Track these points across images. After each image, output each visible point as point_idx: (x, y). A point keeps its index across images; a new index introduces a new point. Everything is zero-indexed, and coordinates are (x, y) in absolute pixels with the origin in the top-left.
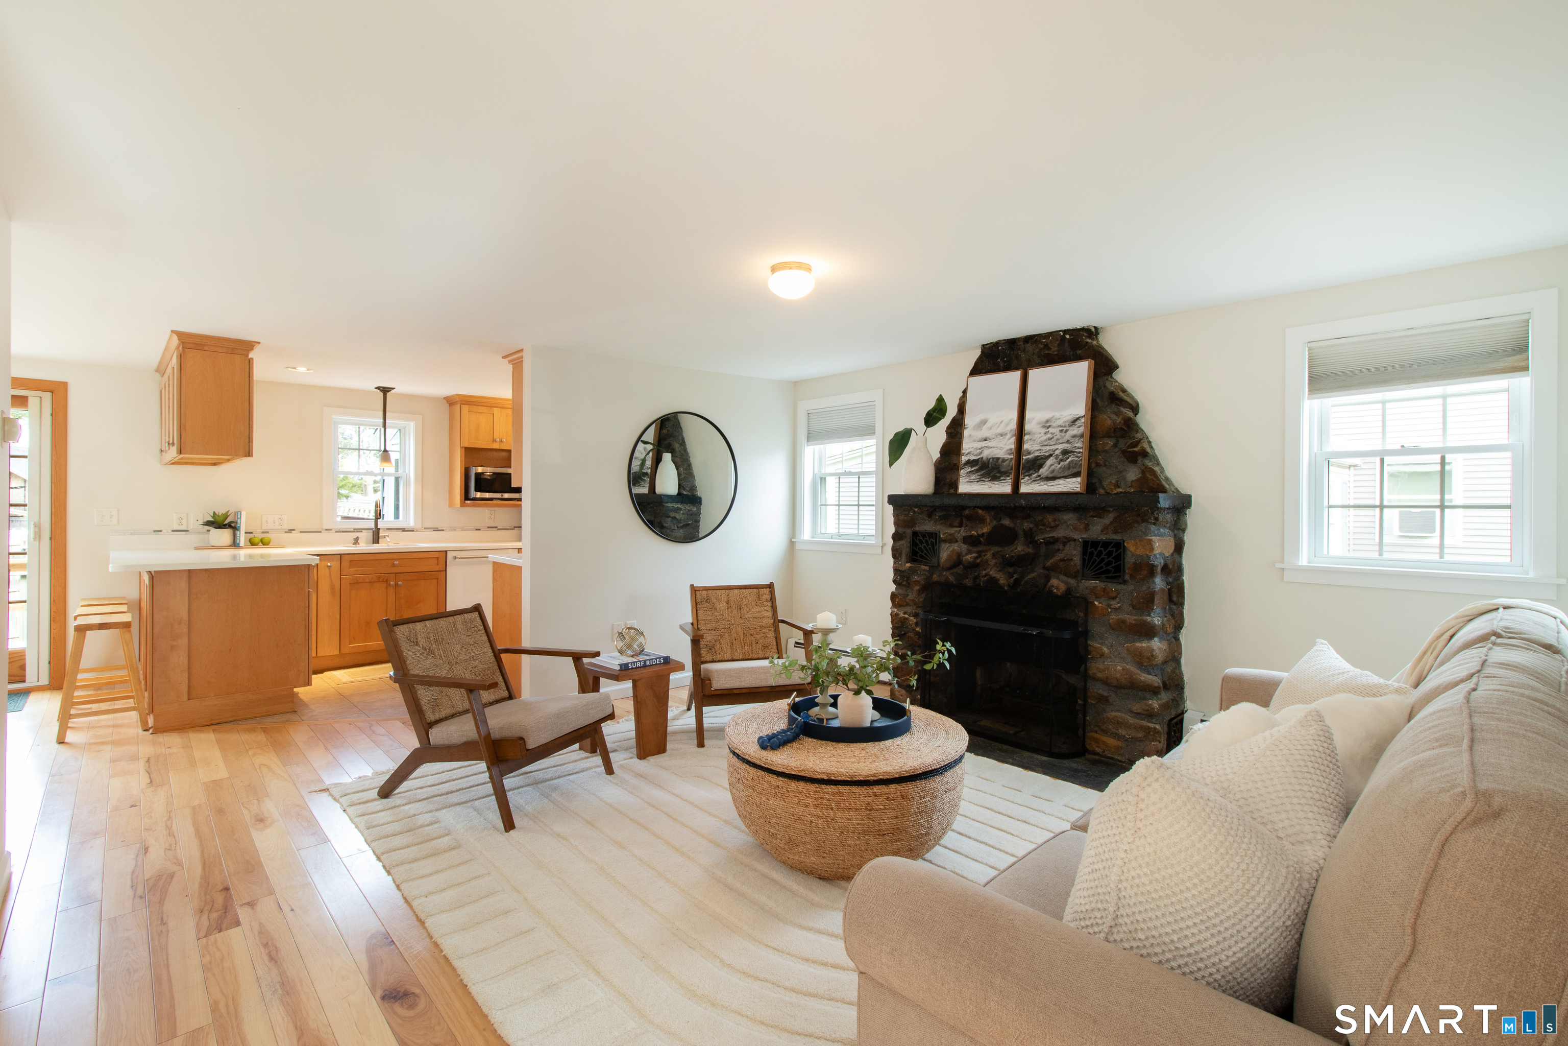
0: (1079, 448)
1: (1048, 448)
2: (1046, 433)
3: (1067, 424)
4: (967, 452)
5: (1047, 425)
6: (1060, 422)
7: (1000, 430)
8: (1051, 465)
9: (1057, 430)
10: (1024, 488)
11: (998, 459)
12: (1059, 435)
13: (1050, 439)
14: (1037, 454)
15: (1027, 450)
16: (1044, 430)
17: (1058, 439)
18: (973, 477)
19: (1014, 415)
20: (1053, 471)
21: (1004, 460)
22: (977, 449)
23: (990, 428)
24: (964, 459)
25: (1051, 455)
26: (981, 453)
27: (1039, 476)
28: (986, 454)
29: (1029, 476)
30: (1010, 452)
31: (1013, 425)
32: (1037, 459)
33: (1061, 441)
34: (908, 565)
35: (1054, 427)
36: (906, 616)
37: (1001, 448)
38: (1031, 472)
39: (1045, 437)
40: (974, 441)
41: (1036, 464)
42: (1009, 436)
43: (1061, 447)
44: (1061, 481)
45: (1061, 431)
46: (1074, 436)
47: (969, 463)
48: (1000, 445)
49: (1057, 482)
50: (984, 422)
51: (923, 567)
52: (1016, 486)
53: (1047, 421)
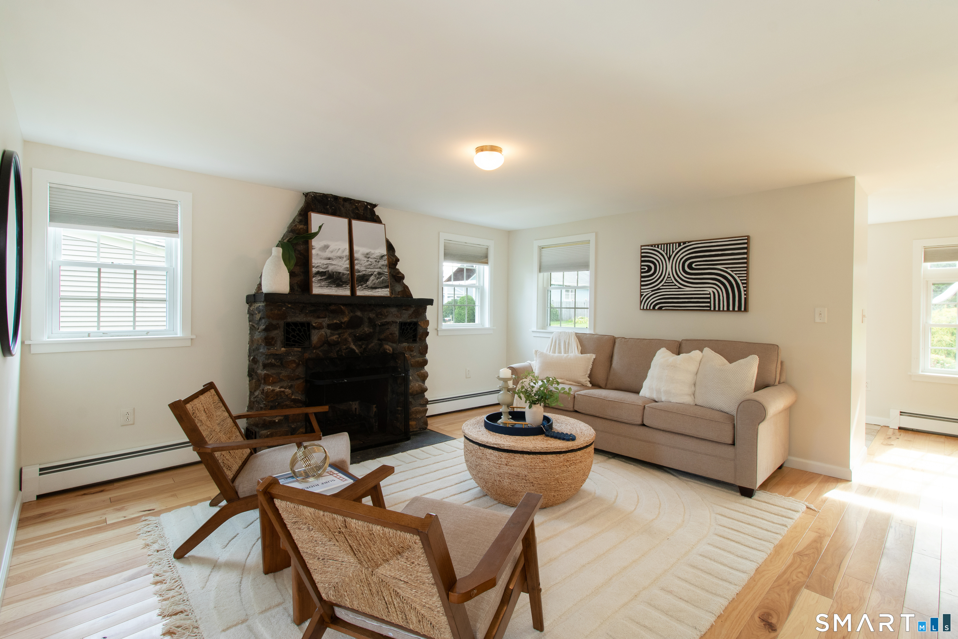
0: (386, 272)
1: (370, 270)
2: (368, 261)
3: (378, 258)
4: (316, 265)
5: (367, 256)
6: (374, 256)
7: (339, 254)
8: (373, 280)
9: (373, 260)
10: (360, 292)
11: (340, 273)
12: (375, 263)
13: (370, 265)
14: (364, 273)
15: (358, 270)
16: (366, 259)
17: (374, 266)
18: (323, 283)
19: (347, 246)
20: (374, 284)
21: (344, 274)
22: (323, 264)
23: (332, 252)
24: (314, 270)
25: (372, 275)
26: (327, 268)
27: (367, 286)
28: (330, 268)
29: (361, 285)
30: (346, 269)
31: (347, 253)
32: (364, 276)
33: (376, 267)
34: (283, 349)
35: (372, 258)
36: (282, 389)
37: (341, 266)
38: (362, 283)
39: (367, 264)
40: (321, 258)
41: (364, 279)
42: (345, 259)
43: (377, 270)
44: (380, 290)
45: (376, 261)
46: (383, 265)
47: (318, 273)
48: (340, 264)
49: (377, 290)
50: (326, 247)
51: (296, 349)
52: (353, 291)
53: (367, 254)
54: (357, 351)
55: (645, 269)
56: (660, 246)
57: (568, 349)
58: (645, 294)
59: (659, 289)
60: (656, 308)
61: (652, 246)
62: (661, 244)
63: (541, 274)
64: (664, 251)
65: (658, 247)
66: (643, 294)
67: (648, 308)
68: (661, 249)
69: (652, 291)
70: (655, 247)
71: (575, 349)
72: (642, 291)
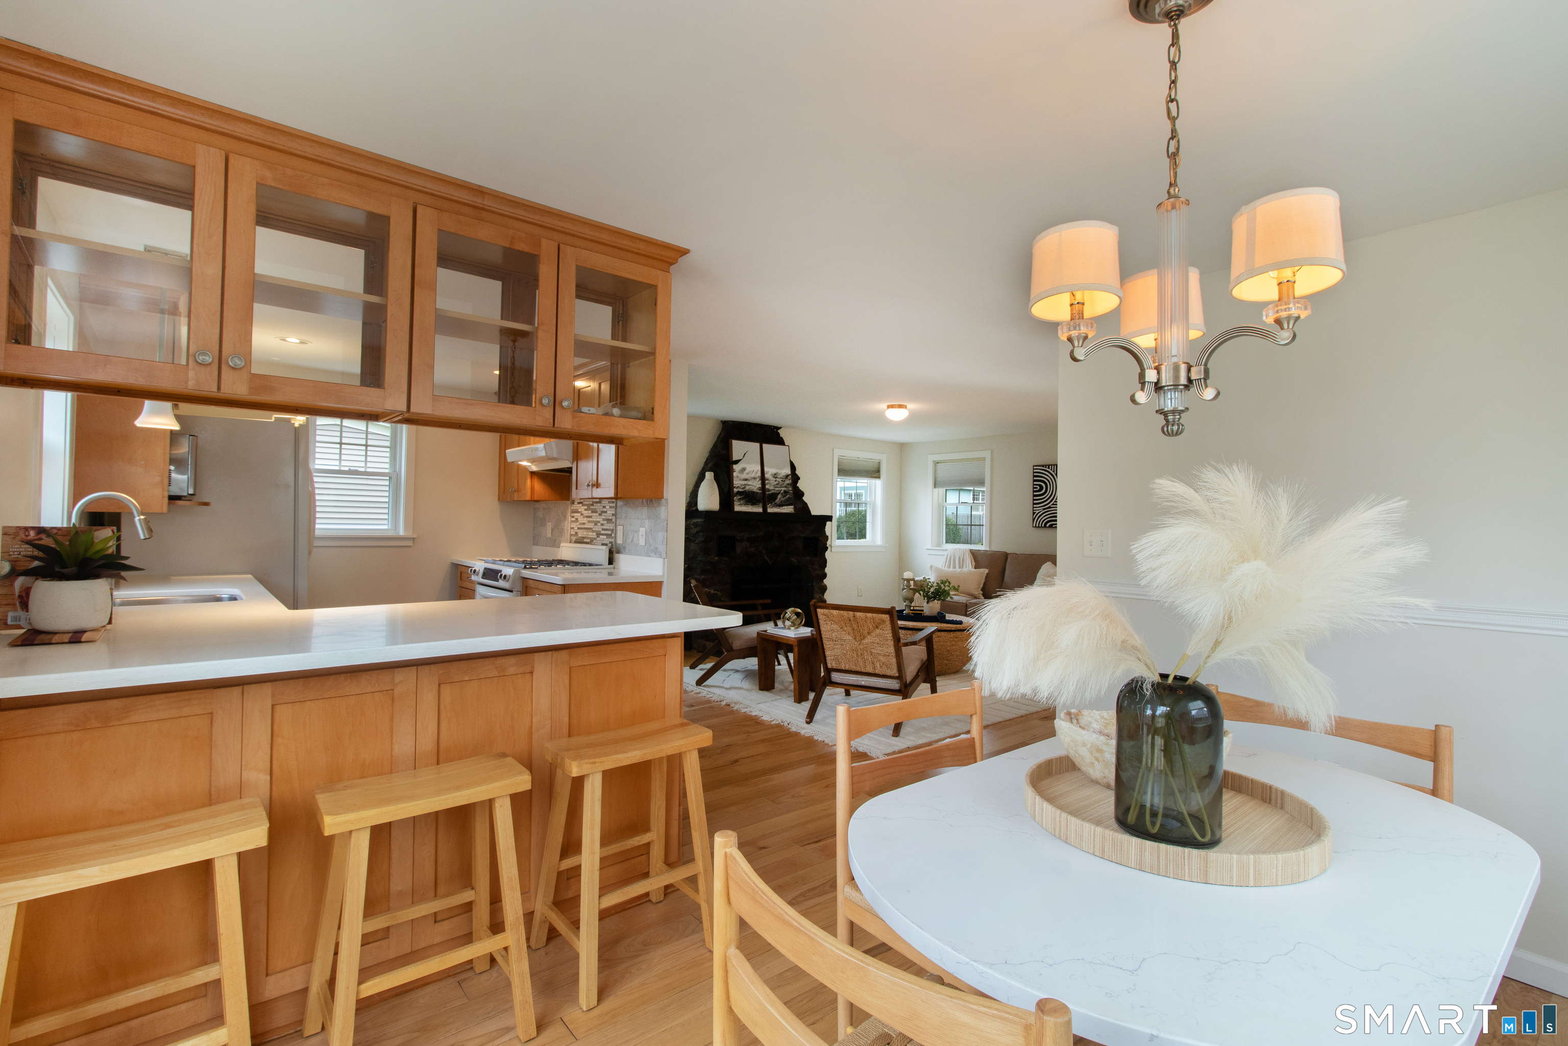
0: (791, 491)
1: (777, 489)
2: (776, 481)
3: (784, 477)
4: (737, 486)
5: (775, 476)
6: (781, 476)
7: (753, 475)
8: (780, 498)
9: (780, 480)
10: (770, 510)
11: (754, 492)
12: (781, 483)
13: (778, 484)
14: (773, 491)
15: (768, 489)
16: (774, 479)
17: (781, 485)
18: (742, 502)
19: (759, 468)
20: (781, 502)
21: (757, 493)
22: (742, 485)
23: (748, 474)
24: (735, 490)
25: (779, 493)
26: (744, 488)
27: (775, 504)
28: (747, 488)
29: (771, 503)
30: (759, 489)
31: (759, 474)
32: (773, 494)
33: (783, 486)
34: (716, 558)
35: (779, 478)
36: (716, 592)
37: (755, 486)
38: (772, 501)
39: (775, 483)
40: (740, 480)
41: (773, 497)
42: (758, 480)
43: (783, 489)
44: (786, 507)
45: (782, 481)
46: (788, 484)
47: (738, 493)
48: (754, 484)
49: (784, 507)
50: (744, 469)
51: (725, 558)
52: (765, 509)
53: (775, 474)
54: (769, 562)
55: (1037, 488)
56: (1050, 467)
57: (963, 565)
58: (1037, 512)
59: (1049, 507)
60: (1048, 525)
61: (1043, 466)
62: (1052, 465)
63: (936, 490)
64: (1054, 472)
65: (1049, 468)
66: (1035, 513)
67: (1040, 526)
68: (1051, 470)
69: (1044, 509)
70: (1046, 467)
71: (969, 564)
72: (1034, 509)
